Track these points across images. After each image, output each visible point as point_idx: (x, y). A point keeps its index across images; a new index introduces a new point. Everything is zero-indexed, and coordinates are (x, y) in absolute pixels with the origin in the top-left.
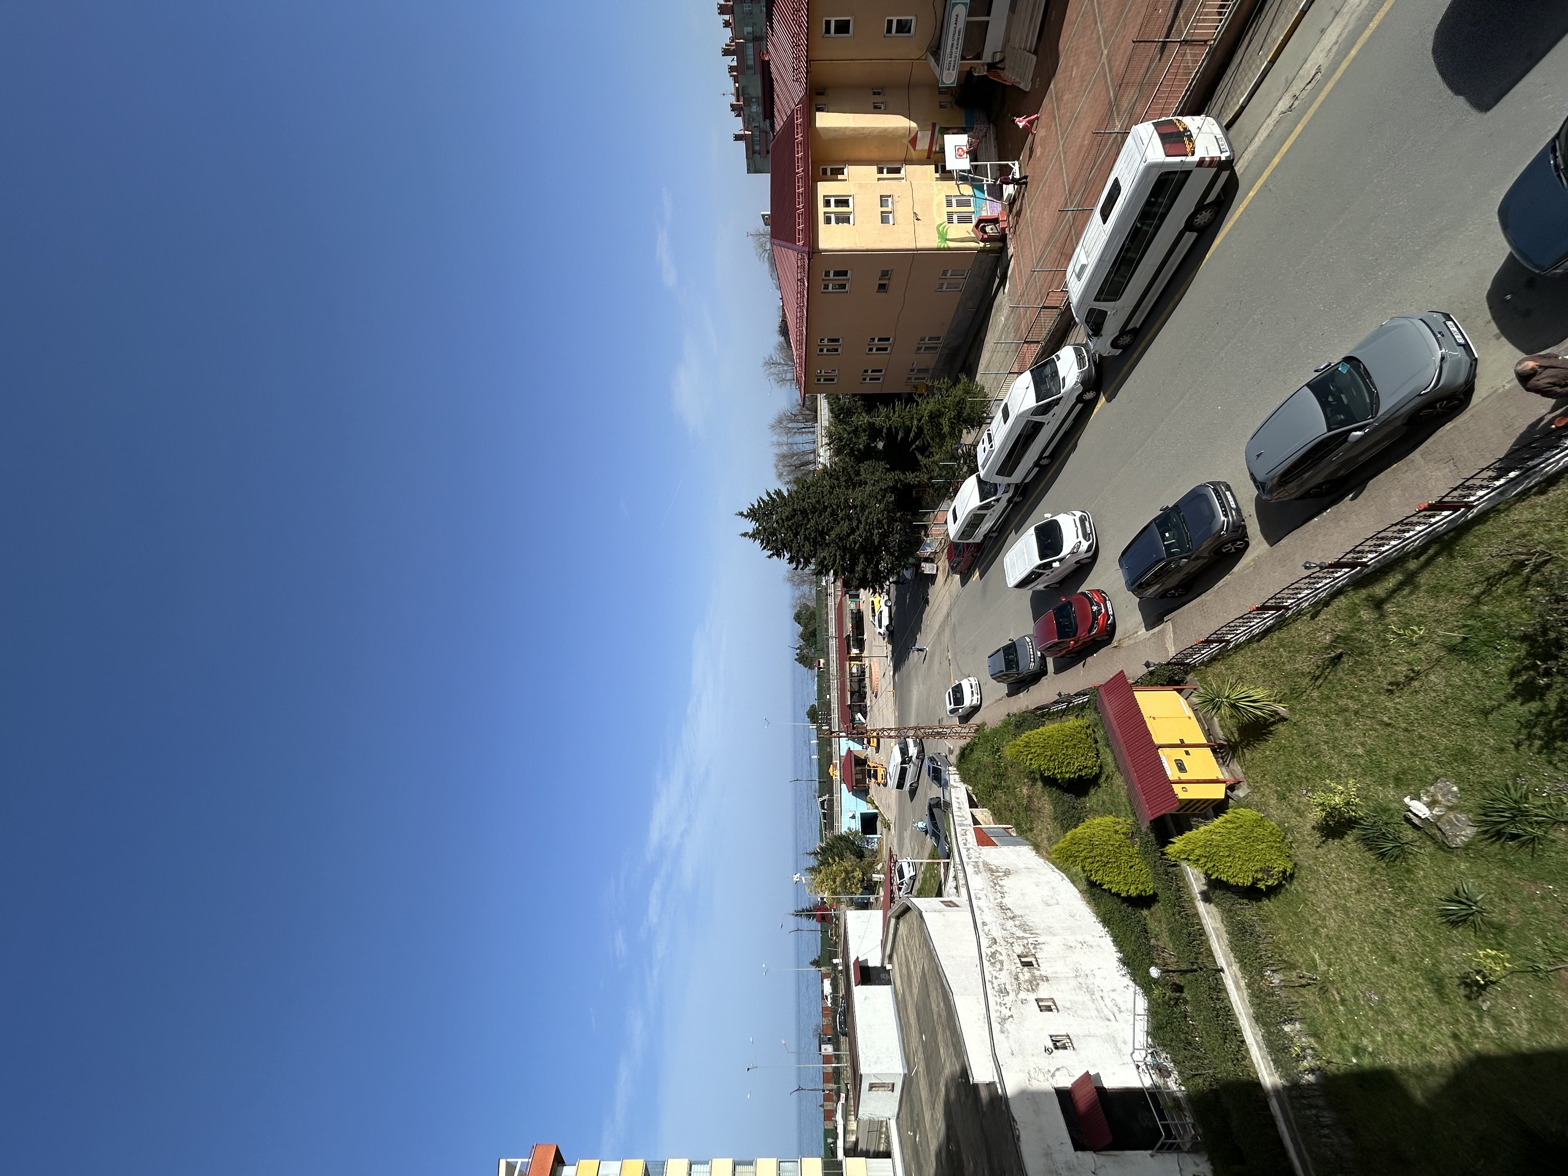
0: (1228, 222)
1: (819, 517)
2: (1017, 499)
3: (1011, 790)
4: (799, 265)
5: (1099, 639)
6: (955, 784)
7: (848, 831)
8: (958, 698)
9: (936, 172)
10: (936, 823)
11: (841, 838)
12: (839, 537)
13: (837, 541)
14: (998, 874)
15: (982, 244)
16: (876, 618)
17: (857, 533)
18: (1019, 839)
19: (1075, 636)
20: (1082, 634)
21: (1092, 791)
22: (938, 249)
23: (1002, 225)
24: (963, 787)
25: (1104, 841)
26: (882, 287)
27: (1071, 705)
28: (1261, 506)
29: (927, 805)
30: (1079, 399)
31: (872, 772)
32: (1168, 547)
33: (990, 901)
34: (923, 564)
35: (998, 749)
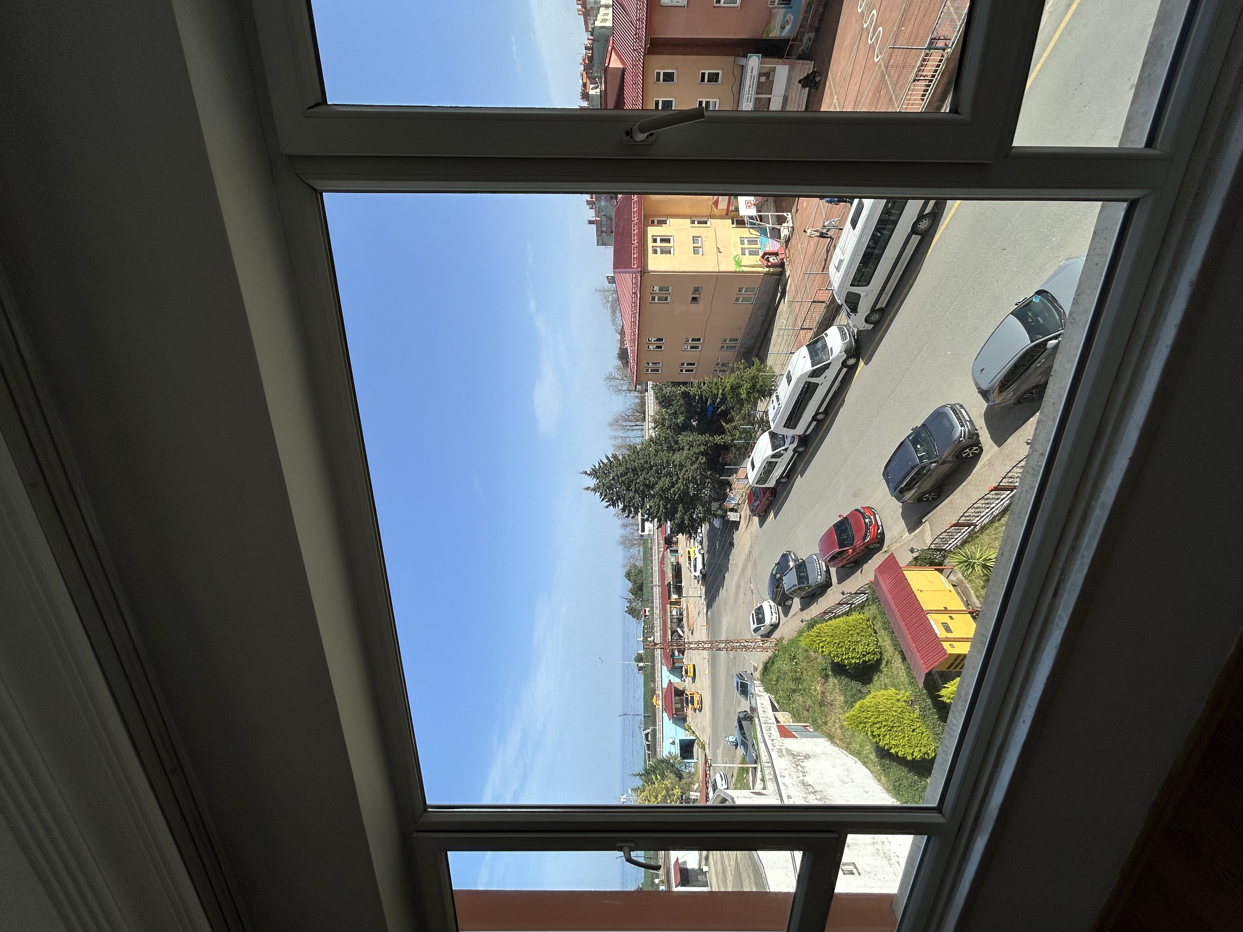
0: (942, 225)
1: (647, 474)
2: (801, 449)
3: (807, 690)
4: (634, 282)
5: (872, 547)
6: (760, 694)
7: (668, 755)
8: (760, 620)
9: (733, 223)
10: (744, 733)
11: (663, 761)
12: (662, 489)
13: (661, 492)
14: (799, 757)
15: (767, 269)
16: (692, 564)
17: (676, 486)
18: (816, 733)
19: (852, 544)
20: (858, 543)
21: (876, 678)
22: (735, 272)
23: (781, 256)
24: (766, 696)
25: (888, 708)
26: (694, 299)
27: (853, 606)
28: (989, 416)
29: (737, 718)
30: (844, 364)
31: (689, 698)
32: (921, 458)
33: (793, 778)
34: (729, 513)
35: (794, 657)
